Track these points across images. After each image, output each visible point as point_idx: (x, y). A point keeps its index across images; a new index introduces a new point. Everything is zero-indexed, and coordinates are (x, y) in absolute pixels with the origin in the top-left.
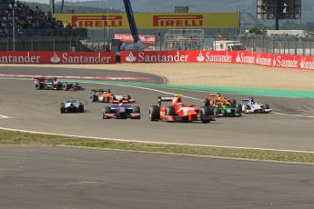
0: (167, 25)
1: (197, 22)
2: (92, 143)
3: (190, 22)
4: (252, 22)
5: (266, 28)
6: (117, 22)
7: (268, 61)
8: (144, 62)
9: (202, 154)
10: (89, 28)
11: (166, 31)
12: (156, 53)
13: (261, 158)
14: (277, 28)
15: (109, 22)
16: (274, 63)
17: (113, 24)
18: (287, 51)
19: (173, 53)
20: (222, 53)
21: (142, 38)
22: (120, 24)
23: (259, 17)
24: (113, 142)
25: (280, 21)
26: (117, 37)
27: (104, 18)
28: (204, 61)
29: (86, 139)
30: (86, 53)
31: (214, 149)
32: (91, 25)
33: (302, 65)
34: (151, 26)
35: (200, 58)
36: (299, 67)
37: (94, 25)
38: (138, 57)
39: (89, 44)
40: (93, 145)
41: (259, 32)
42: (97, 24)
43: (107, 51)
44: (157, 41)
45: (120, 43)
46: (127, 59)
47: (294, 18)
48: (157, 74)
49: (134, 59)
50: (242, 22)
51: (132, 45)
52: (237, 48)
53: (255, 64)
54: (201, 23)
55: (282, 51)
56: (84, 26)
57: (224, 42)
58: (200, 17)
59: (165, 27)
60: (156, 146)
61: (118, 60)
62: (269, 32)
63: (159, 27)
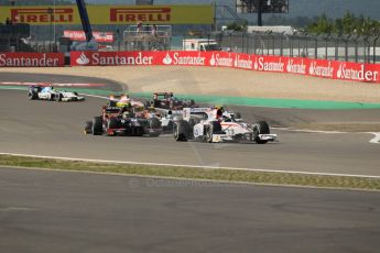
0: (127, 20)
1: (164, 16)
2: (27, 162)
3: (155, 16)
4: (231, 16)
5: (247, 24)
6: (66, 16)
7: (247, 64)
8: (99, 65)
9: (160, 174)
10: (31, 23)
11: (126, 27)
12: (113, 54)
13: (230, 179)
14: (260, 24)
15: (57, 17)
16: (256, 66)
17: (62, 19)
18: (271, 51)
19: (135, 55)
20: (194, 54)
21: (97, 36)
22: (70, 19)
23: (239, 10)
24: (53, 161)
25: (263, 15)
26: (67, 34)
27: (50, 11)
28: (172, 64)
29: (22, 157)
30: (28, 54)
31: (175, 169)
32: (35, 20)
33: (289, 68)
34: (107, 21)
35: (168, 60)
36: (285, 71)
37: (38, 19)
38: (91, 59)
39: (33, 44)
40: (29, 164)
41: (239, 29)
42: (42, 19)
43: (53, 51)
44: (115, 39)
45: (69, 41)
46: (79, 61)
47: (280, 11)
48: (114, 79)
49: (86, 61)
50: (218, 16)
51: (85, 44)
52: (211, 48)
53: (233, 67)
54: (168, 18)
55: (265, 51)
56: (25, 22)
57: (196, 41)
58: (167, 10)
59: (125, 22)
60: (106, 165)
61: (67, 62)
62: (251, 29)
63: (118, 22)
